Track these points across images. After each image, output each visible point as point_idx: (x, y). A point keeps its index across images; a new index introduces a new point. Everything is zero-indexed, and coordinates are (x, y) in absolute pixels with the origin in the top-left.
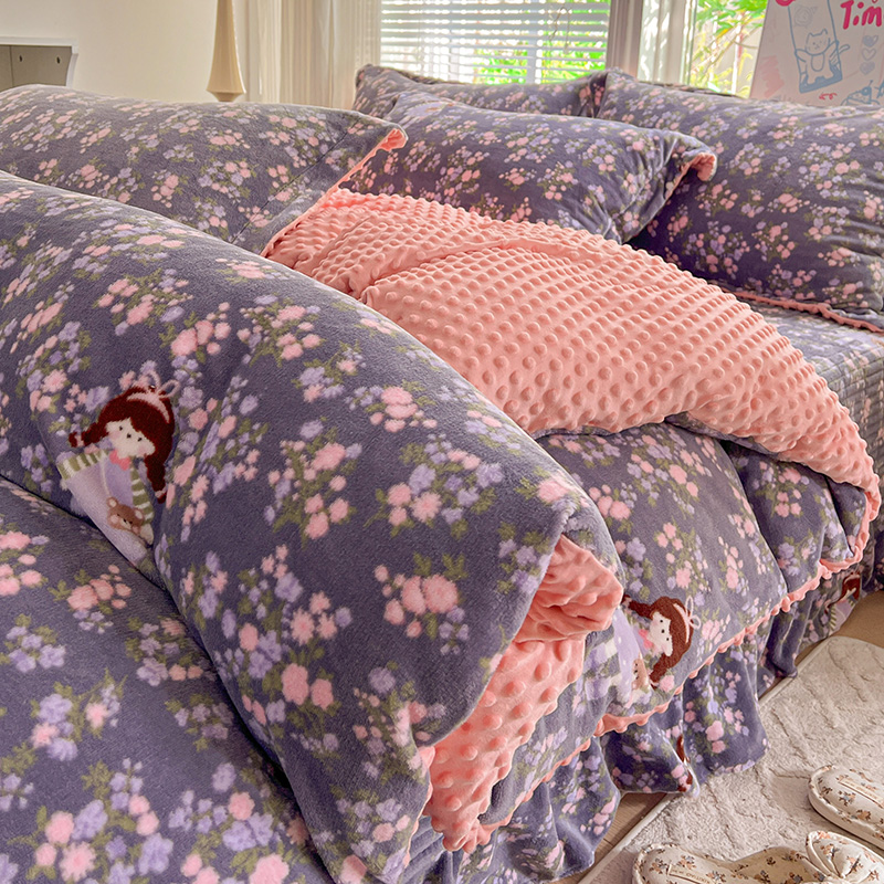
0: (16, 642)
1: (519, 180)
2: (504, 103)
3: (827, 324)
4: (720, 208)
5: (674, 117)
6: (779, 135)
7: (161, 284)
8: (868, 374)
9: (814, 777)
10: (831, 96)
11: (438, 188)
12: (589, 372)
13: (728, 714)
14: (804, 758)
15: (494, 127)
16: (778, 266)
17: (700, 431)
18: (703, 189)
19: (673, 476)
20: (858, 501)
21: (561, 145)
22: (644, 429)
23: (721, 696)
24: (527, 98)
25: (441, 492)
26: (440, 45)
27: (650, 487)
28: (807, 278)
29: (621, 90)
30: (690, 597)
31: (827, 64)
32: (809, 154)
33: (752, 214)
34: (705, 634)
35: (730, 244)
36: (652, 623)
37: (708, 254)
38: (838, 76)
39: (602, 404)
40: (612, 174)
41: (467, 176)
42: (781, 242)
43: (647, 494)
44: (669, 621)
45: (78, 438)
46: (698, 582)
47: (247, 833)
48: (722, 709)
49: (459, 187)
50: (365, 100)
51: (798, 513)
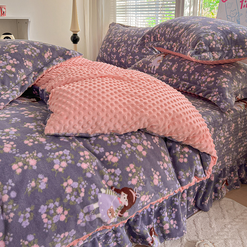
9: (197, 243)
12: (111, 116)
13: (172, 222)
14: (198, 237)
19: (137, 149)
20: (208, 159)
23: (170, 216)
26: (133, 16)
27: (128, 152)
30: (136, 188)
31: (236, 19)
34: (143, 199)
36: (121, 195)
43: (126, 154)
44: (127, 195)
46: (140, 183)
48: (170, 220)
50: (109, 32)
51: (186, 162)
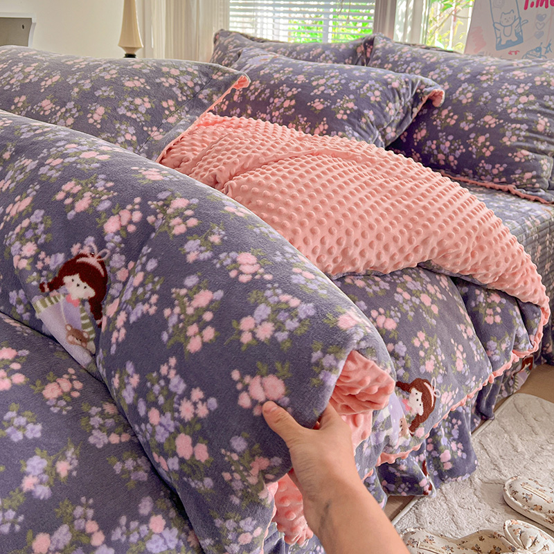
0: (10, 422)
1: (320, 107)
2: (309, 56)
3: (514, 198)
4: (446, 124)
5: (417, 66)
6: (484, 78)
7: (96, 185)
8: (540, 230)
9: (507, 484)
10: (516, 53)
11: (268, 111)
12: (371, 236)
13: (454, 445)
14: (500, 472)
15: (304, 72)
16: (483, 161)
17: (440, 272)
18: (435, 112)
19: (422, 301)
20: (536, 313)
21: (347, 84)
22: (404, 271)
23: (449, 434)
24: (324, 52)
25: (275, 321)
26: (267, 17)
27: (408, 309)
28: (502, 169)
29: (383, 48)
30: (434, 378)
31: (513, 32)
32: (503, 90)
33: (466, 128)
34: (443, 400)
35: (453, 147)
36: (411, 395)
37: (438, 153)
38: (520, 40)
39: (378, 256)
40: (379, 103)
41: (287, 104)
42: (485, 146)
43: (407, 313)
44: (421, 393)
45: (46, 286)
46: (439, 368)
47: (161, 542)
48: (450, 442)
49: (282, 110)
50: (220, 52)
51: (499, 322)
